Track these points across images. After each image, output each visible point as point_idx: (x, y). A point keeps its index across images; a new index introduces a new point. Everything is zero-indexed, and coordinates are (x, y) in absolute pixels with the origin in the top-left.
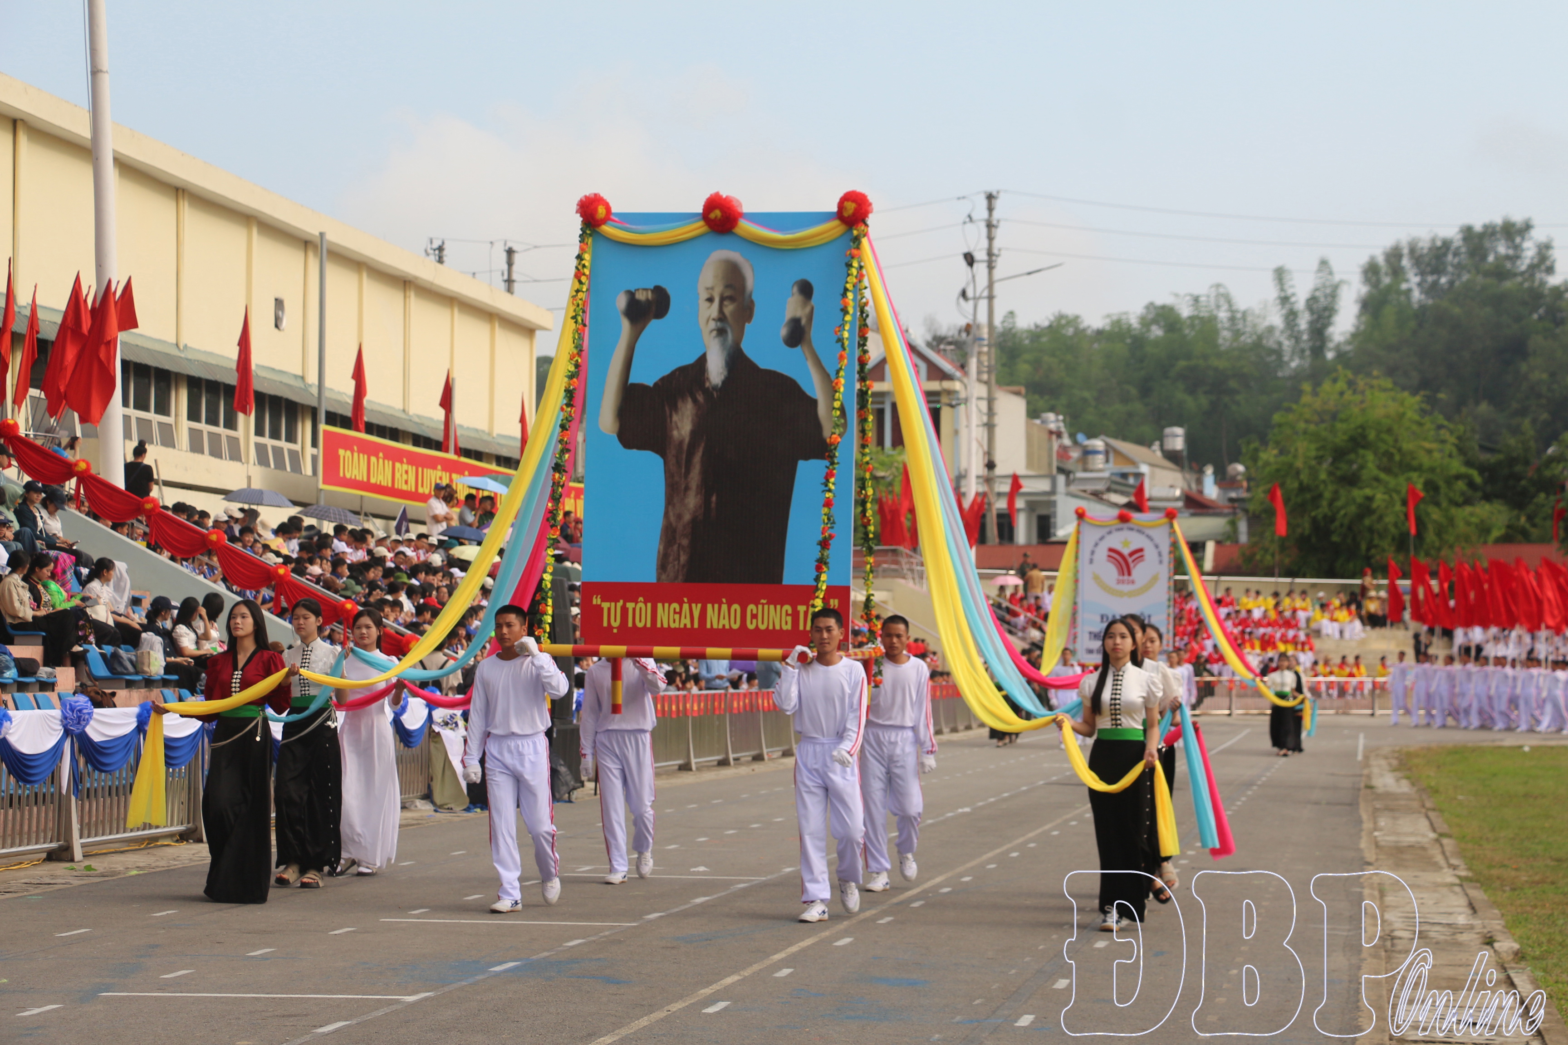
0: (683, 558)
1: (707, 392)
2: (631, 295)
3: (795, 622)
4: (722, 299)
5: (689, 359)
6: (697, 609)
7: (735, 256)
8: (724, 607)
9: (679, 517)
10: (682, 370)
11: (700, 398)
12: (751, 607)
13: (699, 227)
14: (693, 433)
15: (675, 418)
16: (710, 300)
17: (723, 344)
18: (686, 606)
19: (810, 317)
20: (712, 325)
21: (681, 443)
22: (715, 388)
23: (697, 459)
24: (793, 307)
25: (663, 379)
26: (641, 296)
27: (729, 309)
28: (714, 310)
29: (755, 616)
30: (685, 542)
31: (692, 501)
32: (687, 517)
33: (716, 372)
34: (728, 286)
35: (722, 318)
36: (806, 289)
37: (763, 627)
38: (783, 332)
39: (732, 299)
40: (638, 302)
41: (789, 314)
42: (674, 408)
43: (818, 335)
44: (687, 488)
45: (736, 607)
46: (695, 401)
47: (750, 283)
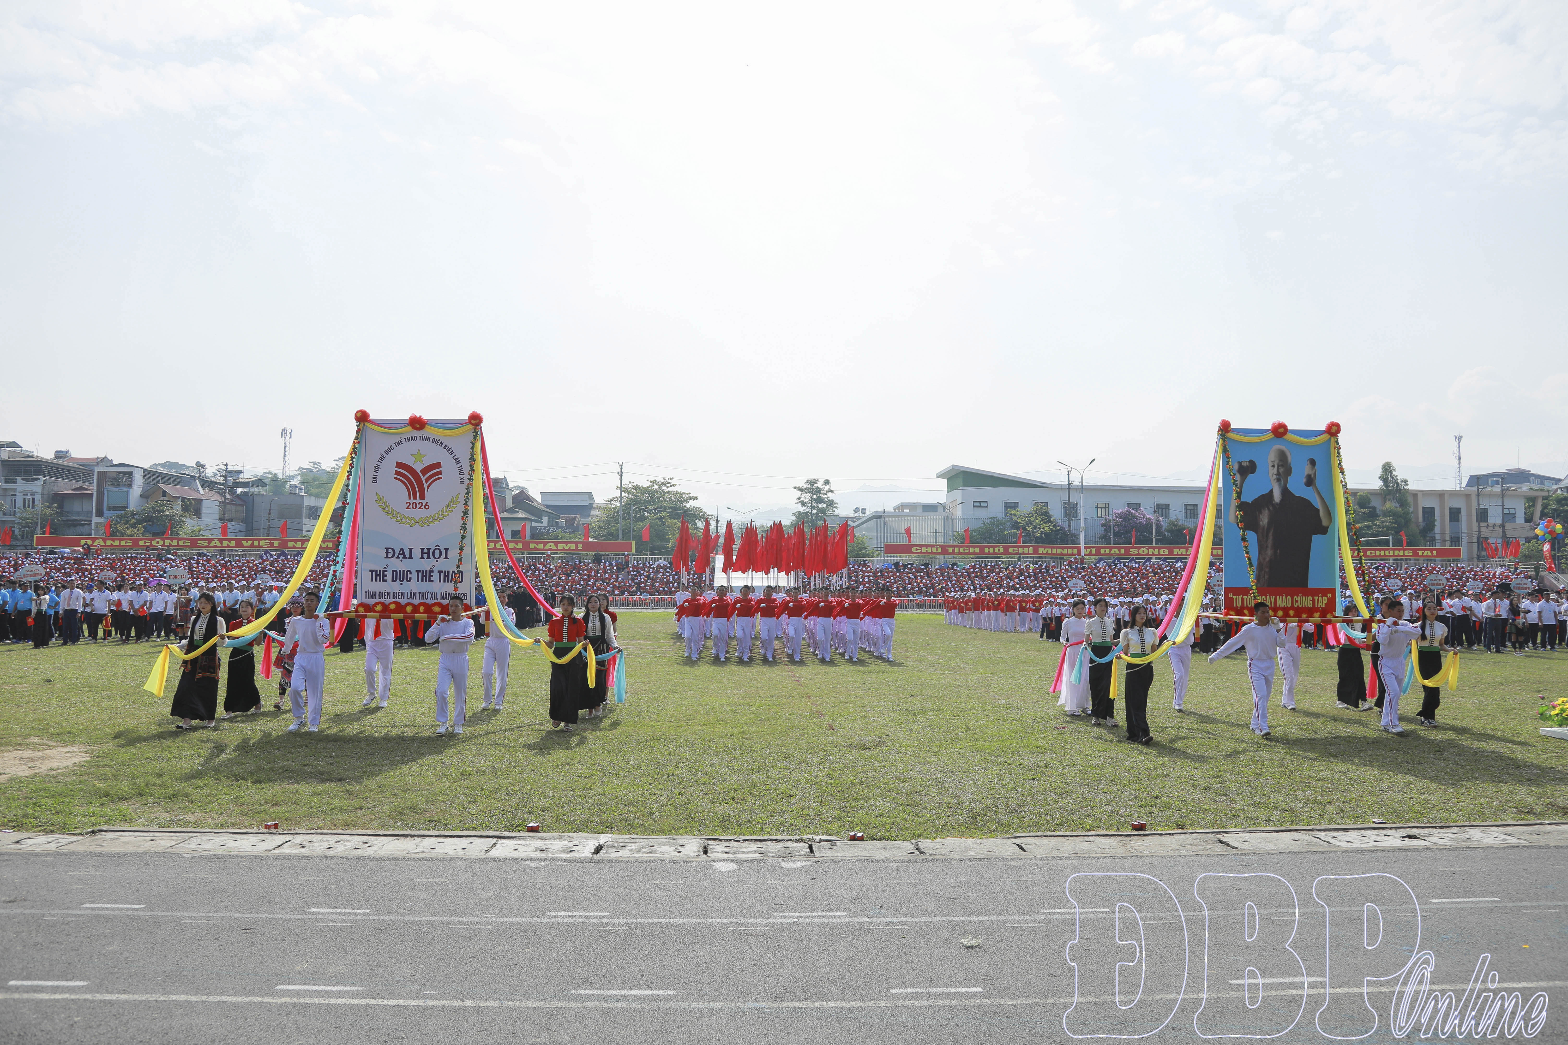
0: (1266, 577)
1: (1274, 506)
2: (1240, 463)
3: (1314, 603)
4: (1278, 466)
5: (1266, 492)
6: (1273, 598)
7: (1283, 448)
8: (1284, 597)
9: (1264, 559)
10: (1263, 496)
11: (1271, 508)
12: (1295, 597)
13: (1270, 436)
14: (1268, 523)
15: (1261, 517)
16: (1273, 466)
17: (1280, 485)
18: (1268, 597)
19: (1315, 474)
20: (1275, 477)
21: (1264, 527)
22: (1277, 504)
23: (1271, 534)
24: (1307, 470)
25: (1255, 500)
26: (1244, 464)
27: (1281, 470)
28: (1275, 471)
29: (1297, 601)
30: (1267, 570)
31: (1269, 552)
32: (1268, 559)
33: (1277, 496)
34: (1280, 460)
35: (1278, 474)
36: (1313, 462)
37: (1300, 606)
38: (1304, 480)
39: (1282, 466)
40: (1243, 466)
41: (1306, 473)
42: (1260, 512)
43: (1318, 481)
44: (1267, 547)
45: (1289, 597)
46: (1269, 510)
47: (1289, 459)
